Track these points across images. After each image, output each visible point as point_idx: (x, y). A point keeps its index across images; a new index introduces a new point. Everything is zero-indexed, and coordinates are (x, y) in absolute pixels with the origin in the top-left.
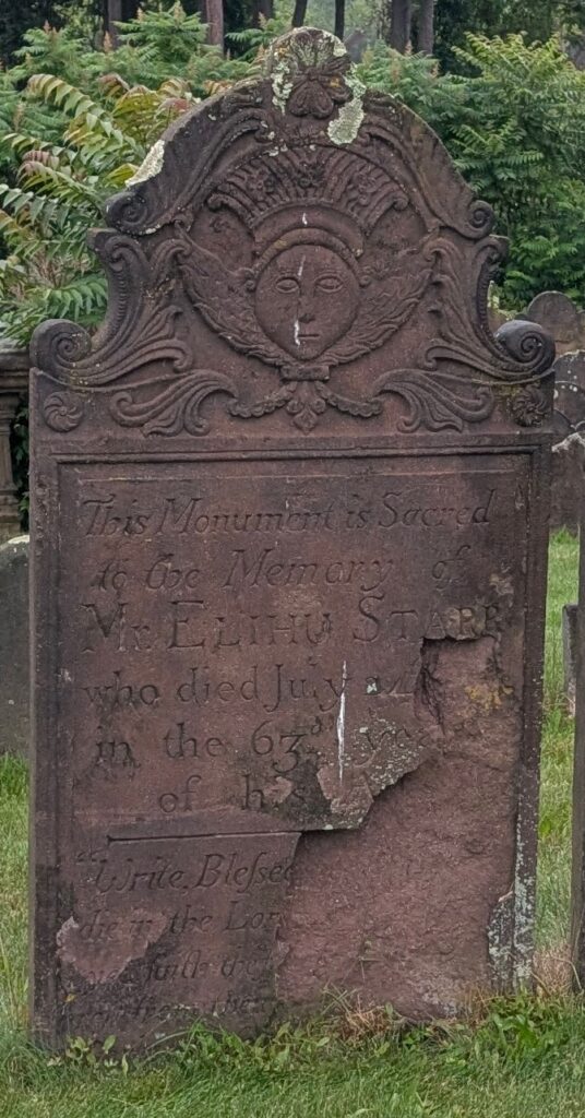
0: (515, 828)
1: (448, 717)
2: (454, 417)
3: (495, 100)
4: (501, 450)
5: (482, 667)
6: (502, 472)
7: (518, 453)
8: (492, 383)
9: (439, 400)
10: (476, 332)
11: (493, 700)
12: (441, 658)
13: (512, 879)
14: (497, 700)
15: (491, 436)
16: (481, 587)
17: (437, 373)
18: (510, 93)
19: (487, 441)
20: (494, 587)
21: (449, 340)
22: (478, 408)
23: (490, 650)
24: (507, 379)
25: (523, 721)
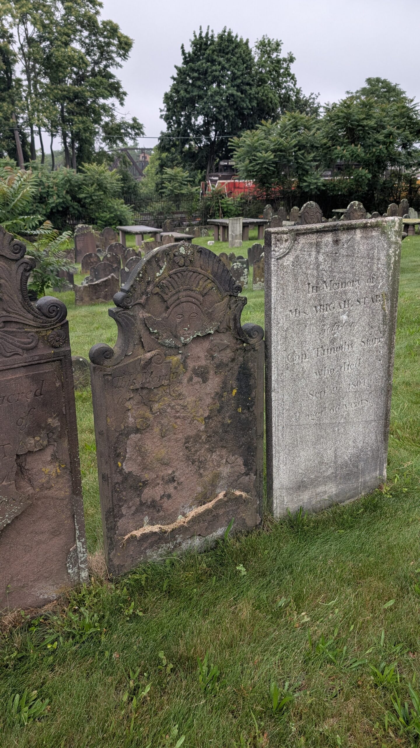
0: (74, 520)
1: (35, 483)
2: (17, 349)
3: (91, 179)
4: (45, 361)
5: (49, 459)
6: (47, 371)
7: (54, 361)
8: (36, 330)
9: (9, 342)
10: (23, 307)
11: (56, 471)
12: (27, 459)
13: (75, 540)
14: (59, 471)
15: (38, 355)
16: (43, 425)
17: (5, 329)
18: (94, 177)
19: (37, 358)
20: (50, 424)
21: (9, 312)
22: (29, 343)
23: (52, 450)
24: (43, 327)
25: (72, 477)
